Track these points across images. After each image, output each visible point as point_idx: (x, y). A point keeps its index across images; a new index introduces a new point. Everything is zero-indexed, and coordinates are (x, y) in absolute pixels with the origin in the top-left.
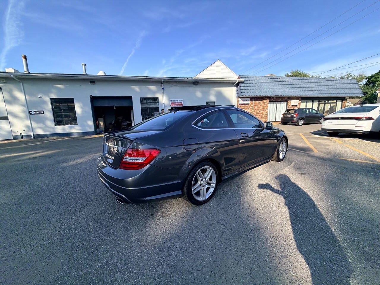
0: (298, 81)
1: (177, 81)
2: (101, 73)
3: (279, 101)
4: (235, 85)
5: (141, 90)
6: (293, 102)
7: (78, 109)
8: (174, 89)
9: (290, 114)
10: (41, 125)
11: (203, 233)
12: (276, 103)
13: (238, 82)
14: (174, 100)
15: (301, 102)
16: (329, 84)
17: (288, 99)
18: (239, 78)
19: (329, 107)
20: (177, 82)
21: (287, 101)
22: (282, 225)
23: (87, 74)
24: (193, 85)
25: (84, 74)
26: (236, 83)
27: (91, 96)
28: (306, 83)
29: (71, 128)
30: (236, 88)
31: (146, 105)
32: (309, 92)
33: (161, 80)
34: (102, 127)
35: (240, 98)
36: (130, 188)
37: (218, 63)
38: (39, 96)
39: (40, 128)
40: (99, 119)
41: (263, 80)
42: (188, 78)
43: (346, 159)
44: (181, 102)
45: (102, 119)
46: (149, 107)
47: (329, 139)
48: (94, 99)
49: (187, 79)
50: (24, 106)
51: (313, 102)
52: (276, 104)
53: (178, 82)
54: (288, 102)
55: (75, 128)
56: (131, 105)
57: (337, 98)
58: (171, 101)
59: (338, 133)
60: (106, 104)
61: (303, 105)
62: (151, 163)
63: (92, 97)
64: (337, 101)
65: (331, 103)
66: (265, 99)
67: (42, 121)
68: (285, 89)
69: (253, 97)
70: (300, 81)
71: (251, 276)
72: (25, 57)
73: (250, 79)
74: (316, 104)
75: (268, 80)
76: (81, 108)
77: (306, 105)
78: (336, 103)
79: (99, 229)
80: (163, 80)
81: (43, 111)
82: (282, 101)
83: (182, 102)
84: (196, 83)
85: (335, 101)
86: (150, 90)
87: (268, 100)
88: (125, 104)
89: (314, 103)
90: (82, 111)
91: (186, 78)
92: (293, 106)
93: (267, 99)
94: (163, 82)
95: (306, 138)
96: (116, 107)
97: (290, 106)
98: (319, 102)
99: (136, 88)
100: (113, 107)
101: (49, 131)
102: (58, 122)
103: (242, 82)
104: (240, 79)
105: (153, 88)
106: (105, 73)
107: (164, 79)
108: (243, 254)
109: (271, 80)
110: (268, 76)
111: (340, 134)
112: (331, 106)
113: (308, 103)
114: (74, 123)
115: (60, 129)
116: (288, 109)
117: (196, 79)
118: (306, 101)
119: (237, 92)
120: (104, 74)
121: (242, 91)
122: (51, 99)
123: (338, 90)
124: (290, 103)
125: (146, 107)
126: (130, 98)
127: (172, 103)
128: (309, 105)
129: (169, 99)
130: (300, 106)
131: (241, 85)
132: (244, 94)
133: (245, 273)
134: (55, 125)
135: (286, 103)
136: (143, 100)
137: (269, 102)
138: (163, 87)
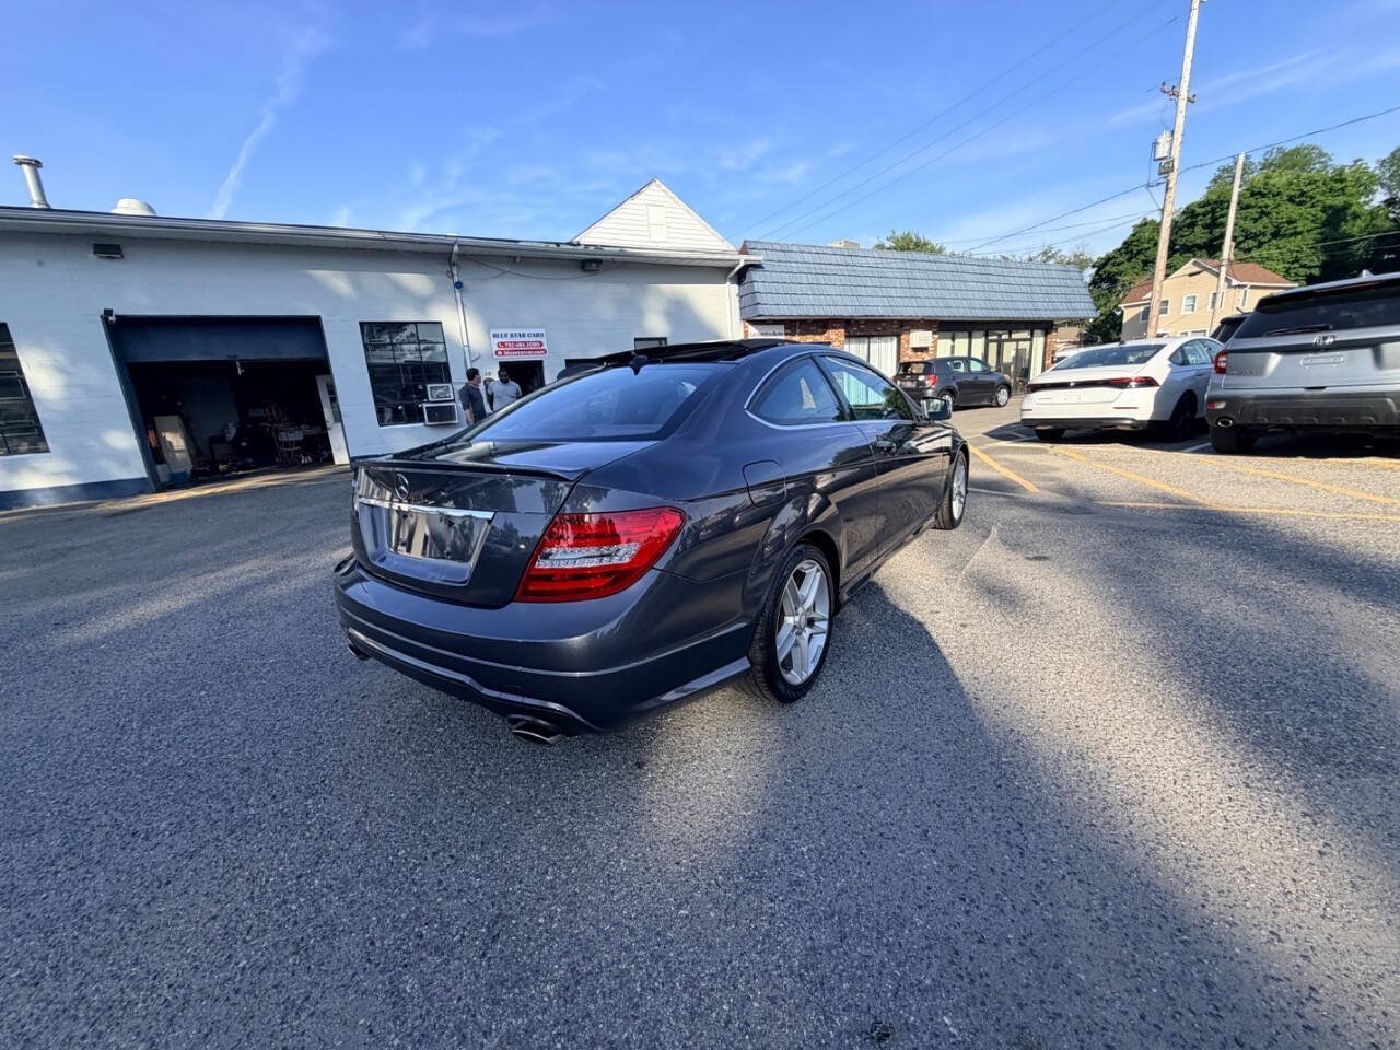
0: (927, 266)
1: (513, 253)
2: (128, 207)
3: (875, 336)
4: (732, 274)
5: (357, 285)
6: (919, 338)
7: (41, 374)
8: (504, 289)
9: (914, 376)
11: (860, 787)
12: (867, 340)
13: (742, 264)
14: (509, 331)
15: (936, 336)
16: (1011, 280)
17: (902, 326)
18: (744, 251)
19: (1013, 353)
20: (515, 258)
21: (898, 336)
22: (1074, 716)
23: (53, 207)
24: (580, 274)
25: (36, 206)
26: (737, 269)
27: (108, 312)
28: (949, 276)
29: (11, 468)
30: (735, 287)
31: (387, 353)
32: (958, 303)
33: (447, 249)
34: (178, 455)
35: (753, 322)
36: (578, 674)
37: (656, 192)
40: (159, 420)
41: (824, 259)
42: (558, 244)
43: (1121, 504)
44: (538, 339)
45: (175, 420)
46: (402, 361)
47: (1045, 451)
48: (123, 331)
49: (554, 246)
51: (970, 337)
52: (866, 346)
53: (518, 260)
54: (903, 337)
55: (35, 469)
56: (315, 355)
57: (1032, 325)
58: (494, 336)
59: (1063, 431)
60: (194, 351)
61: (944, 348)
62: (661, 564)
63: (112, 319)
64: (1032, 335)
65: (1018, 341)
66: (833, 328)
68: (893, 292)
69: (795, 321)
70: (934, 267)
71: (1080, 881)
73: (782, 256)
74: (978, 344)
75: (840, 260)
76: (60, 369)
77: (953, 347)
78: (1031, 340)
79: (450, 861)
80: (456, 248)
82: (881, 333)
83: (543, 340)
84: (592, 264)
85: (1026, 335)
86: (400, 289)
87: (843, 331)
88: (292, 349)
89: (974, 341)
90: (68, 386)
91: (552, 246)
92: (916, 350)
93: (839, 328)
94: (454, 259)
95: (983, 451)
96: (244, 364)
97: (910, 352)
98: (986, 335)
99: (337, 281)
100: (229, 365)
103: (757, 266)
104: (747, 254)
105: (416, 281)
106: (150, 209)
107: (459, 246)
108: (1021, 824)
109: (849, 260)
110: (838, 245)
111: (1067, 433)
112: (1017, 350)
113: (956, 341)
114: (25, 446)
116: (902, 361)
117: (592, 248)
118: (950, 334)
119: (740, 301)
120: (146, 213)
121: (760, 298)
123: (1035, 298)
124: (908, 342)
125: (392, 361)
126: (312, 325)
127: (503, 344)
128: (961, 346)
129: (490, 326)
130: (935, 351)
131: (754, 275)
132: (767, 311)
133: (1060, 877)
135: (895, 339)
136: (375, 333)
137: (847, 336)
138: (456, 279)
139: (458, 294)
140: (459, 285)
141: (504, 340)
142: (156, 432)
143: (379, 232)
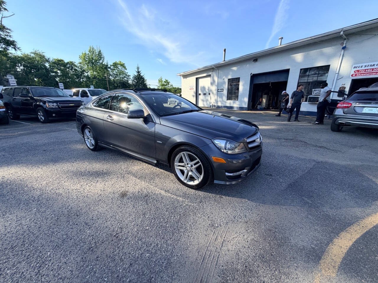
7: (241, 88)
10: (221, 99)
14: (365, 64)
27: (251, 73)
29: (234, 103)
31: (306, 78)
38: (223, 78)
39: (220, 101)
46: (312, 81)
48: (253, 77)
50: (216, 86)
55: (236, 103)
58: (355, 67)
60: (263, 81)
63: (252, 75)
67: (221, 97)
72: (225, 51)
76: (243, 85)
81: (223, 89)
90: (243, 89)
99: (299, 57)
100: (268, 84)
101: (223, 104)
102: (229, 98)
107: (343, 32)
114: (236, 99)
115: (229, 103)
122: (229, 79)
125: (306, 81)
126: (287, 71)
127: (358, 71)
134: (227, 100)
136: (305, 72)
138: (344, 46)
139: (342, 52)
140: (344, 48)
141: (358, 69)
142: (262, 99)
143: (310, 37)
